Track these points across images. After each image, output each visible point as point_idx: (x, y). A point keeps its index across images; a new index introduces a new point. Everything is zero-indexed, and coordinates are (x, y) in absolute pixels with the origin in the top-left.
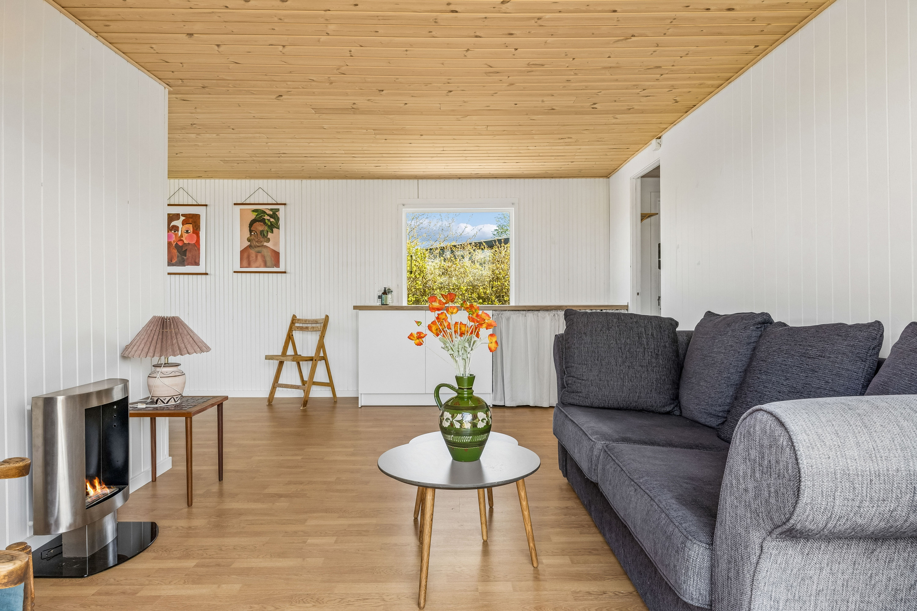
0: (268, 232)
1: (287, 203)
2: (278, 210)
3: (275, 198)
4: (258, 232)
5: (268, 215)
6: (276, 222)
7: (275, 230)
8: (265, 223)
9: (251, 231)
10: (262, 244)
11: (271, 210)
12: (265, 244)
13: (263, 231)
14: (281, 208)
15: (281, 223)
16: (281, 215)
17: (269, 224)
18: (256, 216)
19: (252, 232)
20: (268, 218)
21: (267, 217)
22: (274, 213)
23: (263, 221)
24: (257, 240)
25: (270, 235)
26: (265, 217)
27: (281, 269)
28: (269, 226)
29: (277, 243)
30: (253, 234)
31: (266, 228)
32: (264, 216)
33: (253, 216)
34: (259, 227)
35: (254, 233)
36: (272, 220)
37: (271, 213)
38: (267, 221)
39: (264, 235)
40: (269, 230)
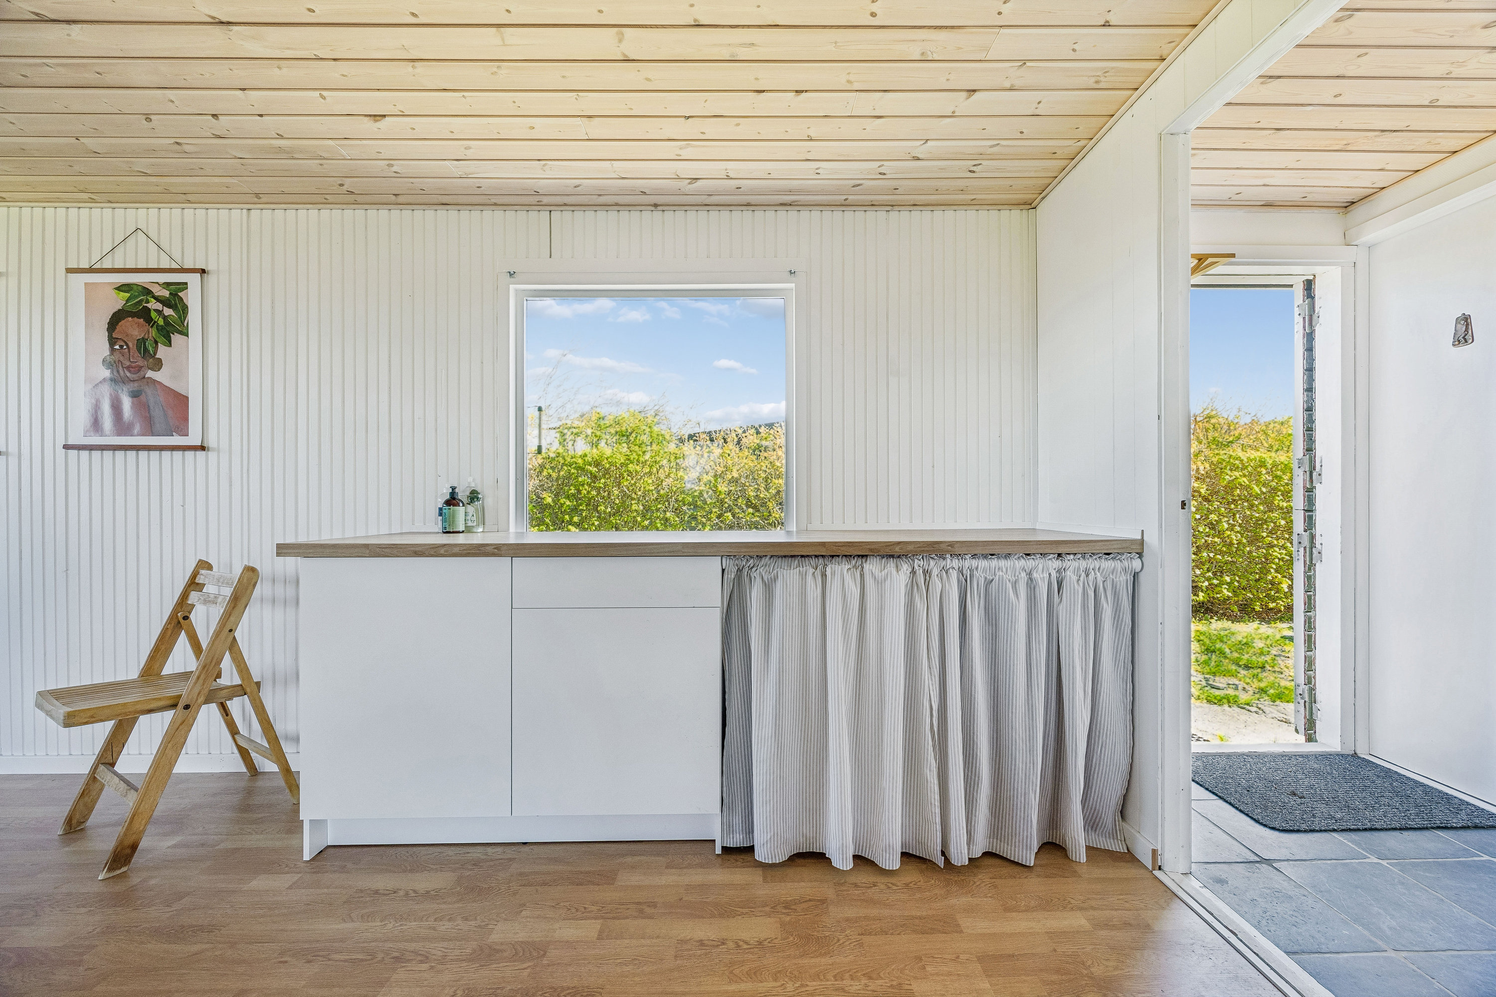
0: (156, 342)
1: (209, 268)
2: (184, 286)
3: (177, 256)
4: (130, 345)
5: (157, 299)
6: (180, 318)
7: (176, 338)
8: (149, 320)
9: (112, 341)
10: (142, 373)
11: (167, 285)
12: (150, 374)
13: (144, 340)
14: (193, 280)
15: (194, 319)
16: (192, 298)
17: (161, 322)
18: (127, 301)
19: (115, 344)
20: (159, 306)
21: (153, 305)
22: (174, 295)
23: (145, 314)
24: (128, 364)
25: (162, 352)
26: (149, 305)
27: (194, 439)
28: (160, 329)
29: (181, 373)
30: (117, 347)
31: (153, 332)
32: (148, 302)
33: (119, 301)
34: (133, 329)
35: (121, 347)
36: (168, 312)
37: (166, 293)
38: (153, 315)
39: (146, 350)
40: (161, 339)
